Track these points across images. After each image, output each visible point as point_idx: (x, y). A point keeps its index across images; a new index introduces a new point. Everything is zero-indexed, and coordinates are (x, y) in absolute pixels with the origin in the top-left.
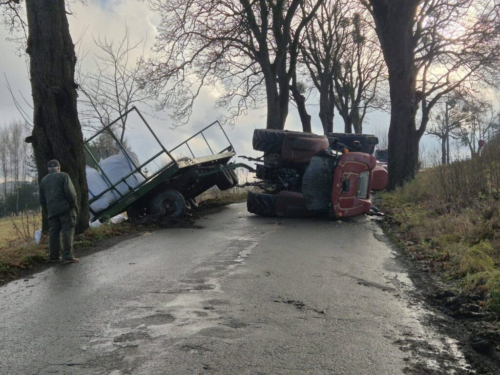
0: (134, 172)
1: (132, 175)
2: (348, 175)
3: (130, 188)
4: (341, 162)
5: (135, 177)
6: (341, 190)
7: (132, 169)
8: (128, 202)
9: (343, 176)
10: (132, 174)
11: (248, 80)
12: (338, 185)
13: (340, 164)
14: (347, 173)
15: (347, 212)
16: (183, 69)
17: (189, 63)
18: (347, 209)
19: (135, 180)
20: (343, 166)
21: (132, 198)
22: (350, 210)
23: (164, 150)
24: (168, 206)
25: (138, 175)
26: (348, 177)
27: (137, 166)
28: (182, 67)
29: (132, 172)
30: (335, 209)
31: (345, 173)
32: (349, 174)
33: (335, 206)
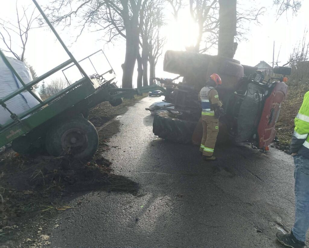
0: (22, 90)
1: (18, 95)
3: (13, 116)
5: (23, 97)
7: (18, 86)
8: (10, 135)
10: (19, 93)
11: (111, 31)
16: (70, 17)
17: (75, 13)
19: (24, 102)
21: (18, 131)
23: (72, 59)
24: (73, 140)
25: (27, 94)
27: (26, 83)
28: (69, 15)
29: (19, 90)
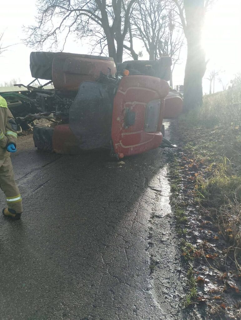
2: (131, 105)
4: (121, 88)
6: (123, 125)
9: (125, 108)
12: (118, 119)
13: (120, 91)
14: (130, 103)
15: (132, 150)
17: (58, 29)
18: (132, 146)
20: (124, 93)
22: (136, 147)
26: (132, 108)
30: (116, 148)
31: (127, 103)
32: (133, 103)
33: (116, 145)
